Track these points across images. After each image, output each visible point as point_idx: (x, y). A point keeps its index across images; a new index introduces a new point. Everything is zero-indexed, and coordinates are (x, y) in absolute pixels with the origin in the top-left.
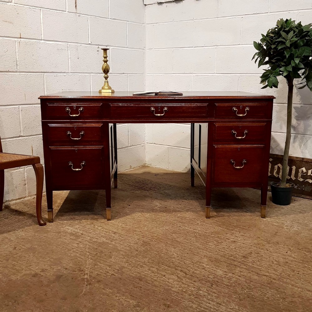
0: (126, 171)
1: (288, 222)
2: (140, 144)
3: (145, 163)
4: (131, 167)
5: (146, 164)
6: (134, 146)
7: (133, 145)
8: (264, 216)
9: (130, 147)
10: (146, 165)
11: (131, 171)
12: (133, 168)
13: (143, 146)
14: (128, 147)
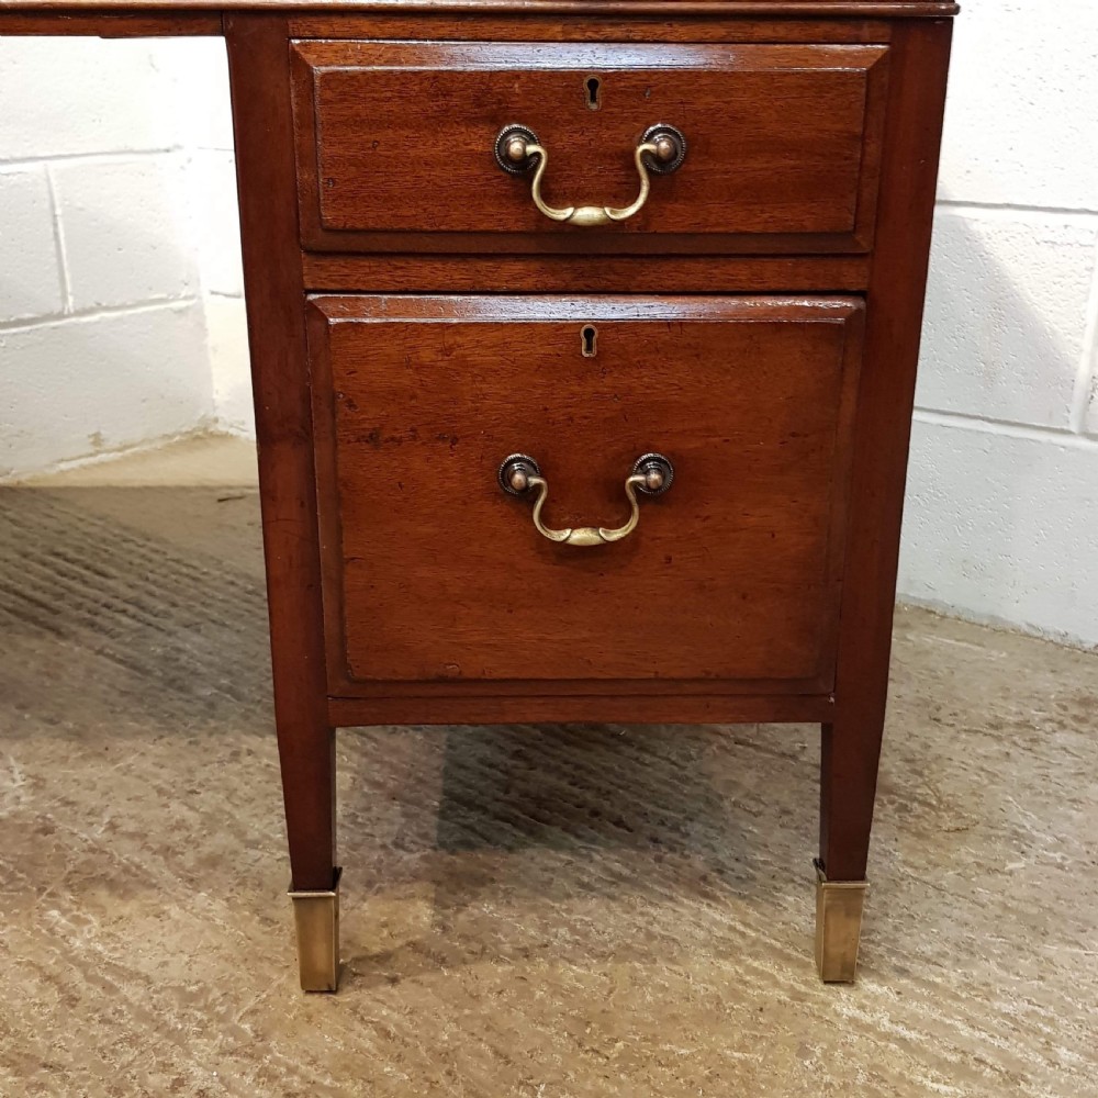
0: (63, 466)
1: (1063, 1052)
2: (161, 301)
3: (212, 415)
4: (97, 440)
5: (216, 420)
6: (107, 309)
7: (99, 308)
8: (840, 972)
9: (80, 313)
10: (221, 428)
11: (102, 464)
12: (119, 450)
13: (180, 312)
14: (61, 316)
